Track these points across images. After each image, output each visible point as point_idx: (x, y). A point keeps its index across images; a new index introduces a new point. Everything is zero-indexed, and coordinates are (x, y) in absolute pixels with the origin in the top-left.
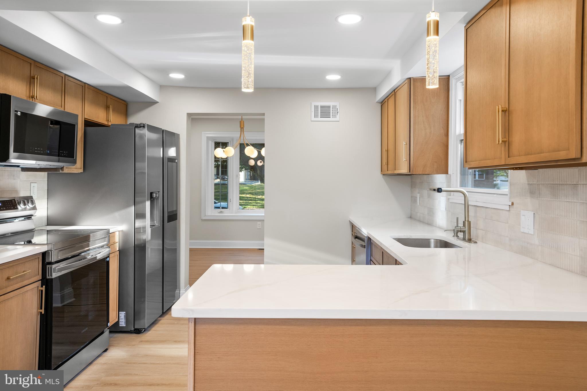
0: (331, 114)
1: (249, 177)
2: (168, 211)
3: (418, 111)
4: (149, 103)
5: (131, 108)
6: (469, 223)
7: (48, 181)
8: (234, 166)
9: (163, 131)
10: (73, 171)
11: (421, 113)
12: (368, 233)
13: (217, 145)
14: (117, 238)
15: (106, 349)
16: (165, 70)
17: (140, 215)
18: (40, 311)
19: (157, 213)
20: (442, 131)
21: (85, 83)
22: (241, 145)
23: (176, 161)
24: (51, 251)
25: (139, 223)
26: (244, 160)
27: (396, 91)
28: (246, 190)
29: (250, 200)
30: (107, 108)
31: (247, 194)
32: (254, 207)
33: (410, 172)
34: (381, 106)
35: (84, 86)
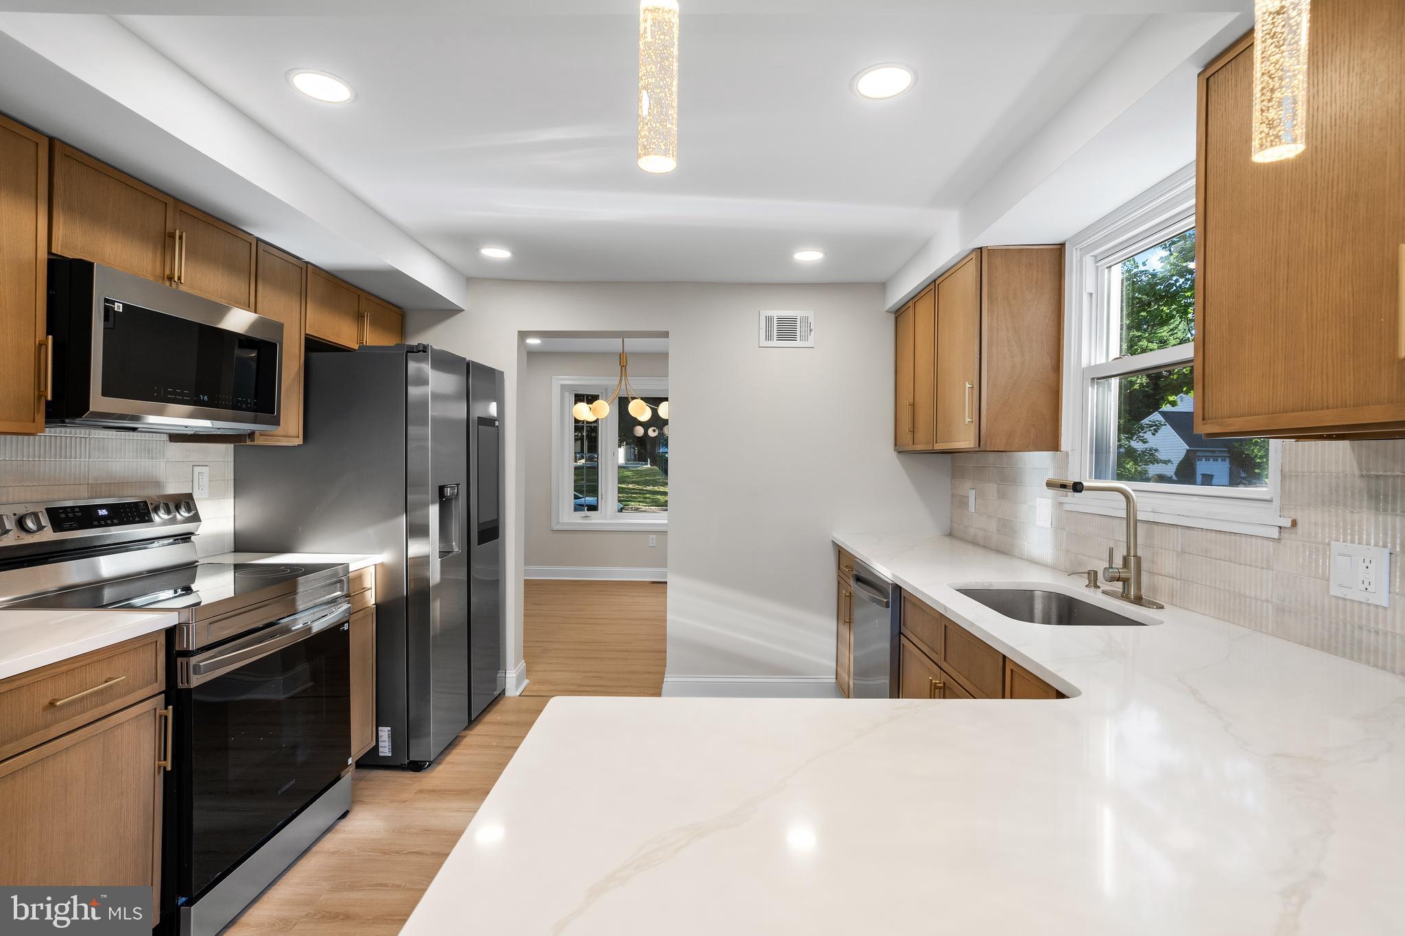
0: (798, 334)
1: (632, 457)
2: (480, 522)
3: (998, 318)
4: (446, 311)
5: (411, 322)
6: (1138, 560)
7: (234, 461)
8: (608, 435)
9: (468, 365)
10: (278, 441)
11: (1004, 322)
12: (894, 575)
13: (579, 398)
14: (369, 581)
15: (345, 813)
16: (469, 239)
17: (417, 530)
18: (163, 763)
19: (456, 528)
20: (1048, 362)
21: (307, 263)
22: (621, 399)
23: (497, 423)
24: (187, 624)
25: (417, 548)
26: (626, 422)
27: (937, 282)
28: (628, 477)
29: (634, 493)
30: (359, 317)
31: (629, 483)
32: (641, 504)
33: (979, 446)
34: (896, 318)
35: (305, 270)
